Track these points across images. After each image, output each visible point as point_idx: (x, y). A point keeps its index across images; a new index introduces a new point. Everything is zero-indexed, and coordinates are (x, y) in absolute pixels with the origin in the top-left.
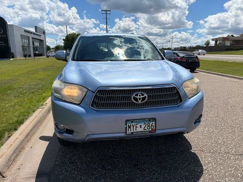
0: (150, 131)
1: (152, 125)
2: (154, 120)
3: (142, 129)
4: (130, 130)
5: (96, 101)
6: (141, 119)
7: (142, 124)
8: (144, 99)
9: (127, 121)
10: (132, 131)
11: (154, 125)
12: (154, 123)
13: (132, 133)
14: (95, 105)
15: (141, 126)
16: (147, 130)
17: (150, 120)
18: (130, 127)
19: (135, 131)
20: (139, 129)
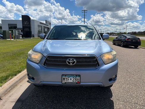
1: (78, 79)
2: (79, 76)
3: (72, 81)
4: (64, 81)
5: (46, 62)
6: (72, 75)
7: (72, 78)
9: (63, 75)
10: (66, 82)
11: (79, 79)
12: (79, 77)
13: (66, 83)
14: (46, 65)
15: (71, 79)
16: (75, 82)
17: (76, 76)
18: (64, 79)
19: (67, 82)
20: (70, 81)
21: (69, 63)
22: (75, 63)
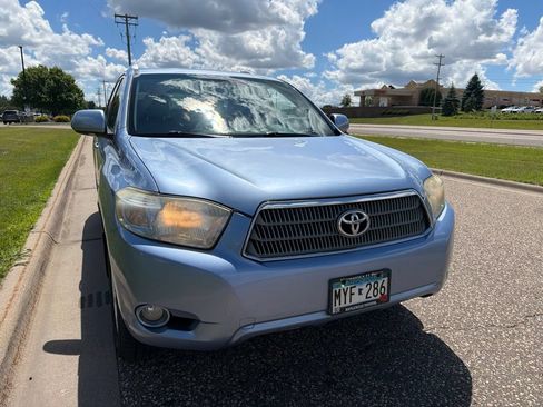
0: (377, 301)
1: (382, 287)
2: (387, 272)
3: (362, 298)
4: (338, 302)
6: (364, 274)
7: (364, 286)
8: (363, 225)
9: (332, 282)
10: (343, 305)
11: (385, 284)
12: (386, 279)
13: (343, 309)
15: (360, 290)
16: (373, 298)
17: (378, 276)
18: (338, 296)
19: (348, 303)
20: (357, 299)
21: (347, 228)
22: (368, 224)
